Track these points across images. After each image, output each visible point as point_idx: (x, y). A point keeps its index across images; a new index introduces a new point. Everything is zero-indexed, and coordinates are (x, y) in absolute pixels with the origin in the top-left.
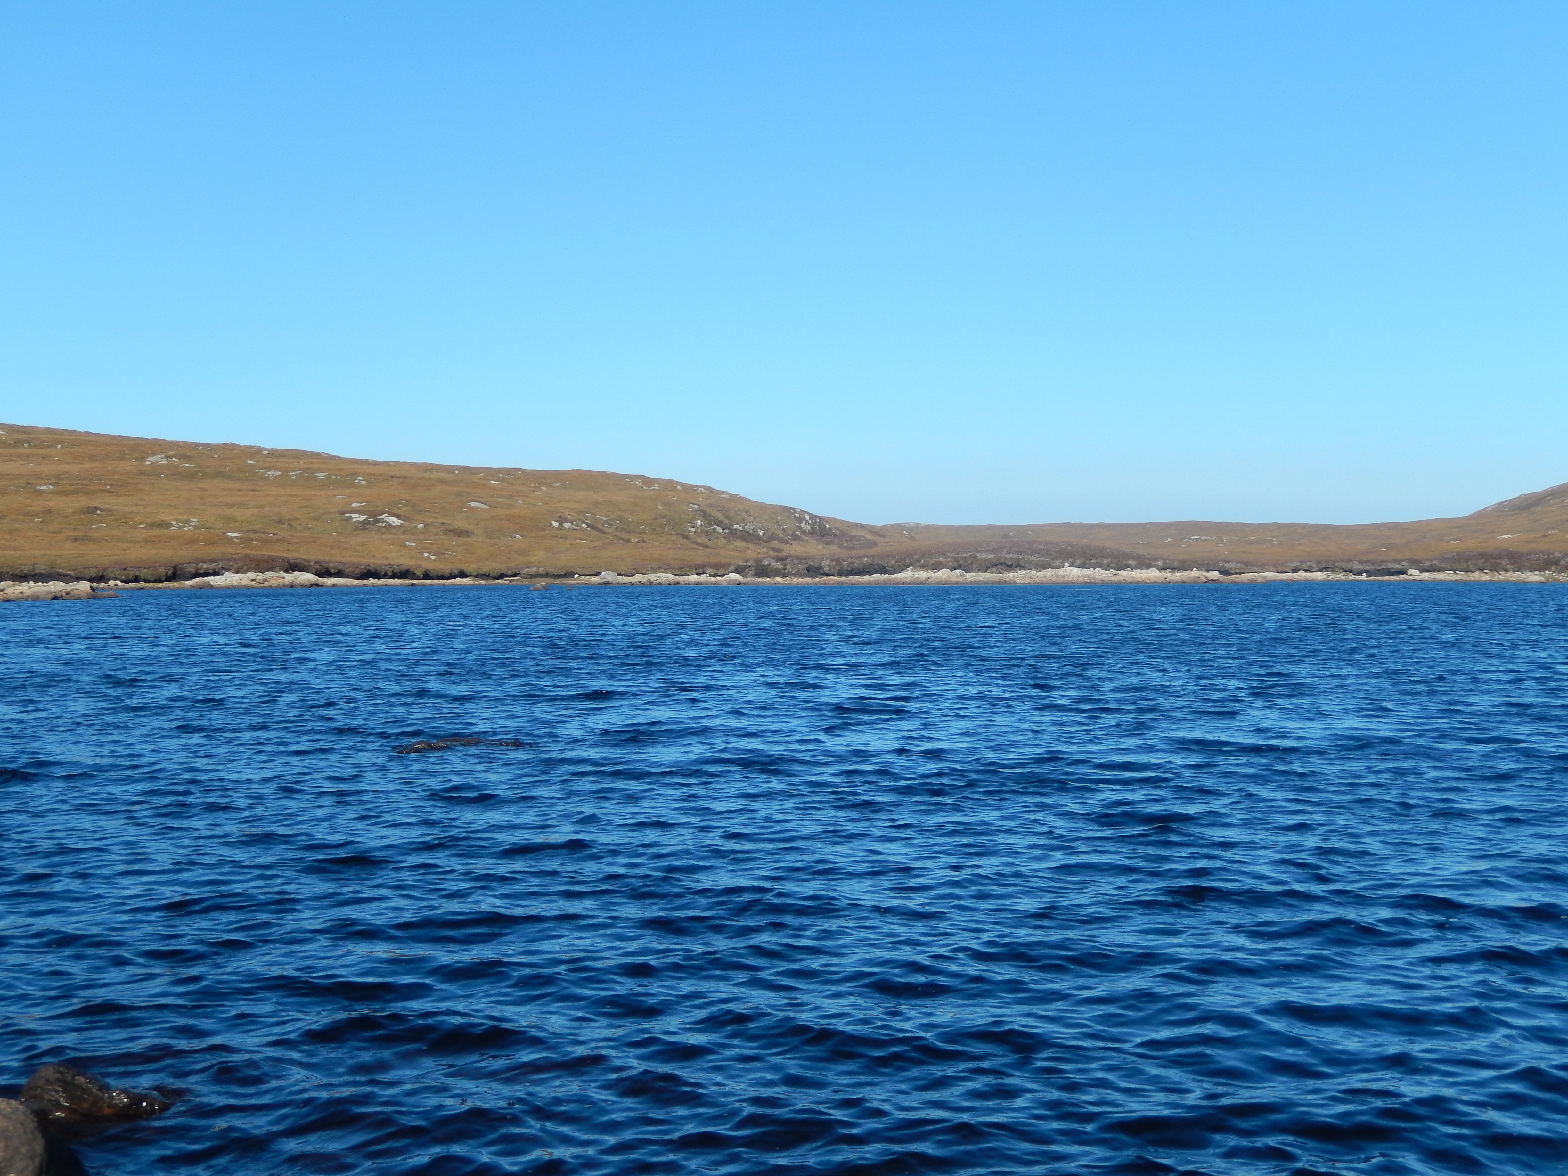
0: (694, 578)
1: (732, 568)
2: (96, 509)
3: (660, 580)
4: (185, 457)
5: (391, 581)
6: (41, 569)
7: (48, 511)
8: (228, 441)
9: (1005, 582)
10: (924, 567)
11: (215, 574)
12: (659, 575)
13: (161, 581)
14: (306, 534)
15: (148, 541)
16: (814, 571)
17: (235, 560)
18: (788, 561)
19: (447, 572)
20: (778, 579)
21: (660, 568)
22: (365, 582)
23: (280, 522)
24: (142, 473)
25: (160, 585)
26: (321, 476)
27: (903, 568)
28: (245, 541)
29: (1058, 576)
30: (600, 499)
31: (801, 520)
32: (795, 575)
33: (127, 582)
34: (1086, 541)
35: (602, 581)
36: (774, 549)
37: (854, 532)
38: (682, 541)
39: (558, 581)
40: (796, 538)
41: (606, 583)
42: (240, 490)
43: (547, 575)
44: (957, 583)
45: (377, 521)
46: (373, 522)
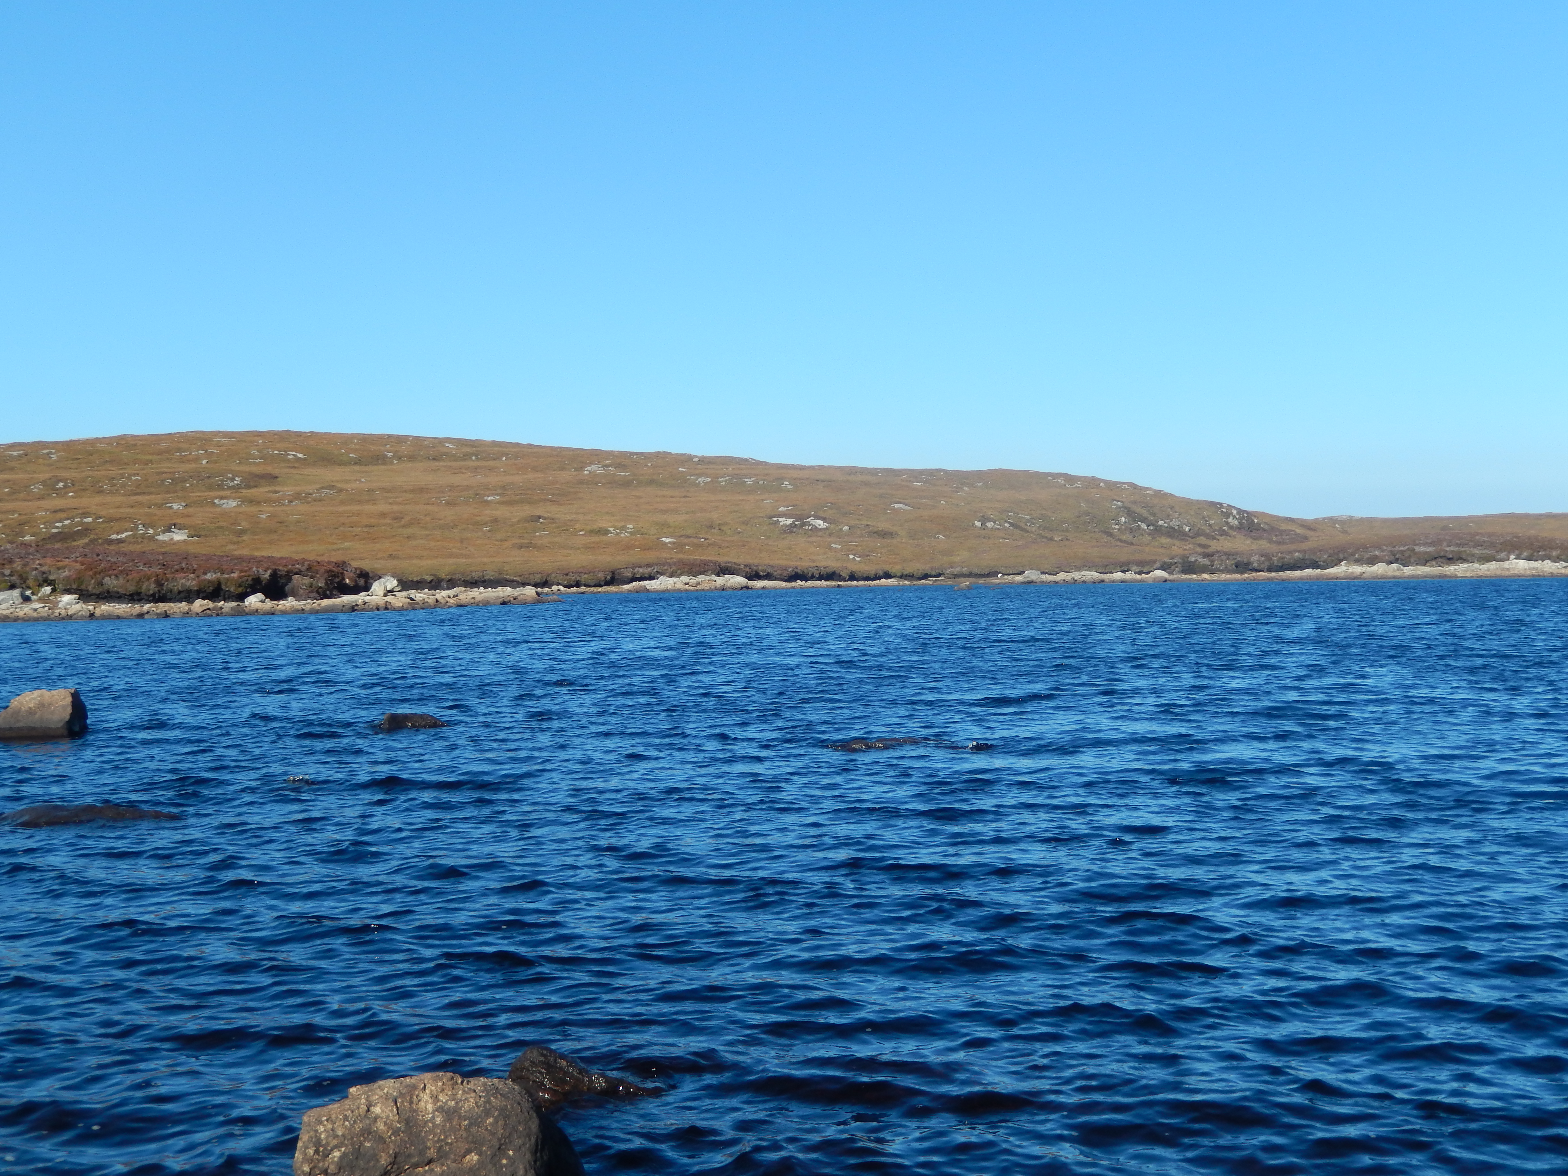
0: (1118, 575)
1: (1158, 565)
2: (540, 517)
3: (1084, 578)
4: (621, 466)
5: (818, 583)
6: (490, 575)
7: (496, 520)
8: (661, 450)
9: (1446, 576)
10: (1358, 561)
11: (651, 578)
12: (1083, 573)
13: (600, 586)
14: (736, 538)
15: (587, 548)
16: (1242, 567)
17: (670, 565)
18: (1216, 557)
19: (872, 573)
20: (1205, 576)
21: (1085, 566)
22: (793, 584)
23: (711, 527)
24: (581, 482)
25: (600, 589)
27: (1338, 562)
28: (679, 546)
29: (1503, 569)
30: (1023, 498)
31: (1228, 515)
32: (1223, 571)
33: (569, 587)
34: (1533, 532)
35: (1026, 580)
36: (1200, 545)
37: (1284, 527)
38: (1106, 538)
39: (982, 581)
40: (1223, 533)
41: (1030, 582)
42: (672, 497)
43: (970, 575)
44: (1394, 577)
45: (804, 524)
46: (800, 525)
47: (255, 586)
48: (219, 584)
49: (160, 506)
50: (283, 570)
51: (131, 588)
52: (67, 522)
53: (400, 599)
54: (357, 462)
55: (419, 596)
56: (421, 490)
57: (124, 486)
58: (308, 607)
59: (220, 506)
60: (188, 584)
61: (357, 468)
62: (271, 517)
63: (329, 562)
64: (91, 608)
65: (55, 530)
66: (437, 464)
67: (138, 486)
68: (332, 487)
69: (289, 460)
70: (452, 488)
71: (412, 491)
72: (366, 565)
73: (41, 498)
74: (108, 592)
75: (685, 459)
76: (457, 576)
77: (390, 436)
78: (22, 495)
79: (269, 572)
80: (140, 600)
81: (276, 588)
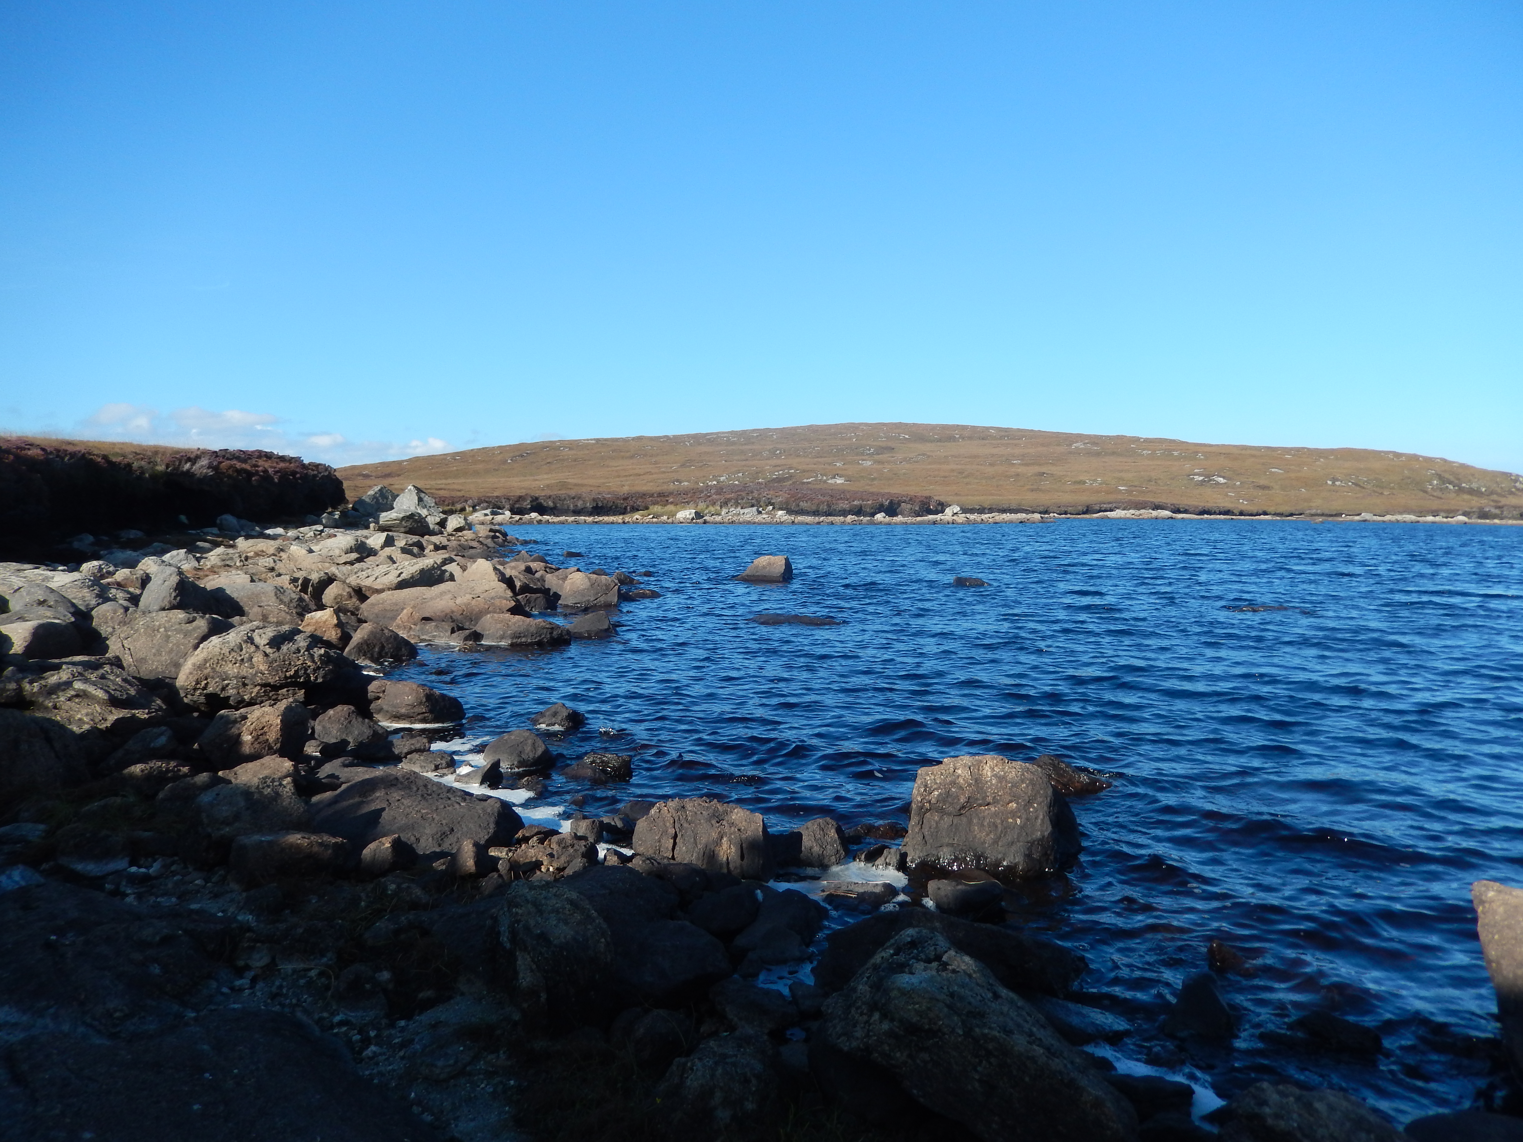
0: (1430, 518)
1: (1461, 512)
2: (1044, 473)
3: (1405, 519)
4: (1095, 444)
5: (1218, 517)
6: (1013, 506)
7: (1018, 475)
8: (1120, 434)
11: (1111, 510)
12: (1404, 516)
13: (1080, 514)
14: (1166, 488)
17: (1123, 503)
18: (1505, 509)
19: (1255, 512)
20: (1497, 521)
21: (1405, 512)
22: (1202, 517)
23: (1150, 481)
24: (1070, 453)
25: (1079, 516)
26: (1176, 453)
28: (1129, 492)
30: (1362, 466)
32: (1510, 518)
33: (1060, 514)
35: (1362, 519)
36: (1493, 501)
38: (1421, 494)
39: (1330, 519)
40: (1512, 493)
41: (1365, 521)
42: (1126, 462)
43: (1323, 515)
45: (1211, 480)
46: (1208, 481)
47: (880, 509)
48: (861, 507)
49: (829, 464)
50: (896, 500)
51: (814, 508)
52: (781, 472)
53: (961, 518)
54: (939, 440)
55: (972, 517)
56: (976, 457)
57: (811, 453)
58: (909, 521)
59: (862, 464)
60: (844, 506)
61: (939, 444)
62: (890, 470)
63: (921, 496)
64: (793, 518)
65: (775, 476)
66: (984, 441)
67: (819, 453)
68: (924, 455)
69: (901, 439)
70: (993, 455)
71: (970, 457)
72: (942, 499)
73: (768, 459)
74: (802, 510)
75: (1136, 440)
76: (994, 507)
77: (958, 425)
78: (758, 457)
79: (888, 501)
80: (818, 515)
81: (892, 510)
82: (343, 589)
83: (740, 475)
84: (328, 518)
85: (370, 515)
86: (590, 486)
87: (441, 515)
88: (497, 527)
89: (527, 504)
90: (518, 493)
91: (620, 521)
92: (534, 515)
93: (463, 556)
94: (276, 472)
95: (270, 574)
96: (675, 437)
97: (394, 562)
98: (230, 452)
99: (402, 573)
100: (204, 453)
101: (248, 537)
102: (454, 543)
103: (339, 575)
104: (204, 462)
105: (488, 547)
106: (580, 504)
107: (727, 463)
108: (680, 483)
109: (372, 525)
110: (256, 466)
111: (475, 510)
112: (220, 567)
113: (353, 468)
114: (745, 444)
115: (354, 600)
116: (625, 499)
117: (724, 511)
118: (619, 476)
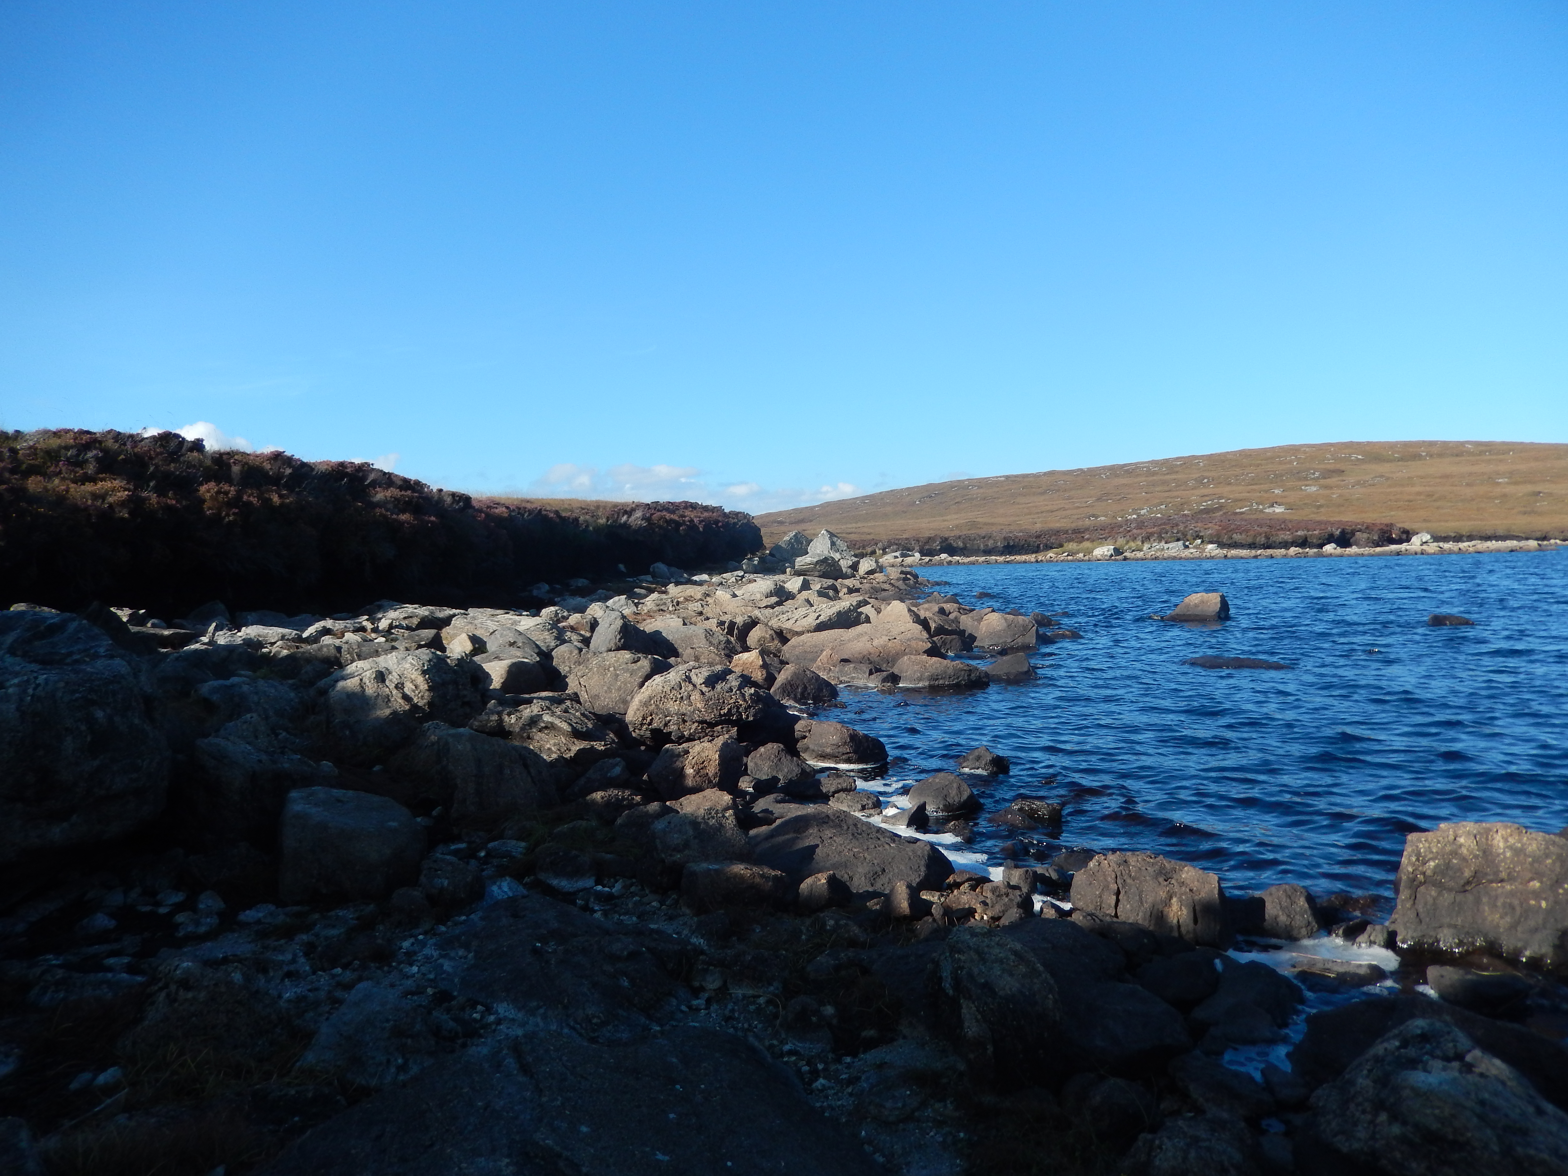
47: (1330, 539)
48: (1306, 538)
49: (1266, 491)
50: (1349, 529)
51: (1250, 540)
52: (1209, 502)
53: (1433, 547)
54: (1400, 460)
55: (1447, 546)
56: (1446, 476)
57: (1244, 480)
58: (1366, 552)
59: (1306, 490)
60: (1286, 538)
61: (1400, 463)
62: (1340, 496)
63: (1381, 524)
64: (1225, 552)
65: (1203, 507)
66: (1459, 459)
67: (1253, 480)
68: (1382, 476)
69: (1352, 460)
70: (1470, 474)
71: (1441, 477)
72: (1407, 526)
73: (1194, 488)
74: (1235, 543)
76: (1474, 533)
77: (1424, 442)
78: (1182, 488)
79: (1339, 530)
80: (1255, 548)
81: (1344, 540)
82: (766, 632)
83: (1163, 507)
84: (748, 564)
85: (786, 560)
86: (1000, 524)
87: (853, 558)
88: (908, 569)
89: (936, 546)
90: (927, 535)
91: (1033, 560)
92: (943, 556)
93: (876, 599)
94: (701, 522)
95: (699, 618)
96: (1090, 470)
97: (812, 605)
98: (661, 504)
99: (820, 615)
100: (639, 506)
101: (677, 584)
102: (866, 586)
103: (762, 618)
104: (638, 514)
105: (900, 590)
106: (990, 543)
107: (1149, 495)
108: (1096, 518)
109: (788, 570)
110: (683, 516)
111: (885, 553)
112: (655, 612)
113: (769, 515)
114: (1168, 474)
115: (776, 642)
116: (1038, 537)
117: (1146, 546)
118: (1030, 514)
